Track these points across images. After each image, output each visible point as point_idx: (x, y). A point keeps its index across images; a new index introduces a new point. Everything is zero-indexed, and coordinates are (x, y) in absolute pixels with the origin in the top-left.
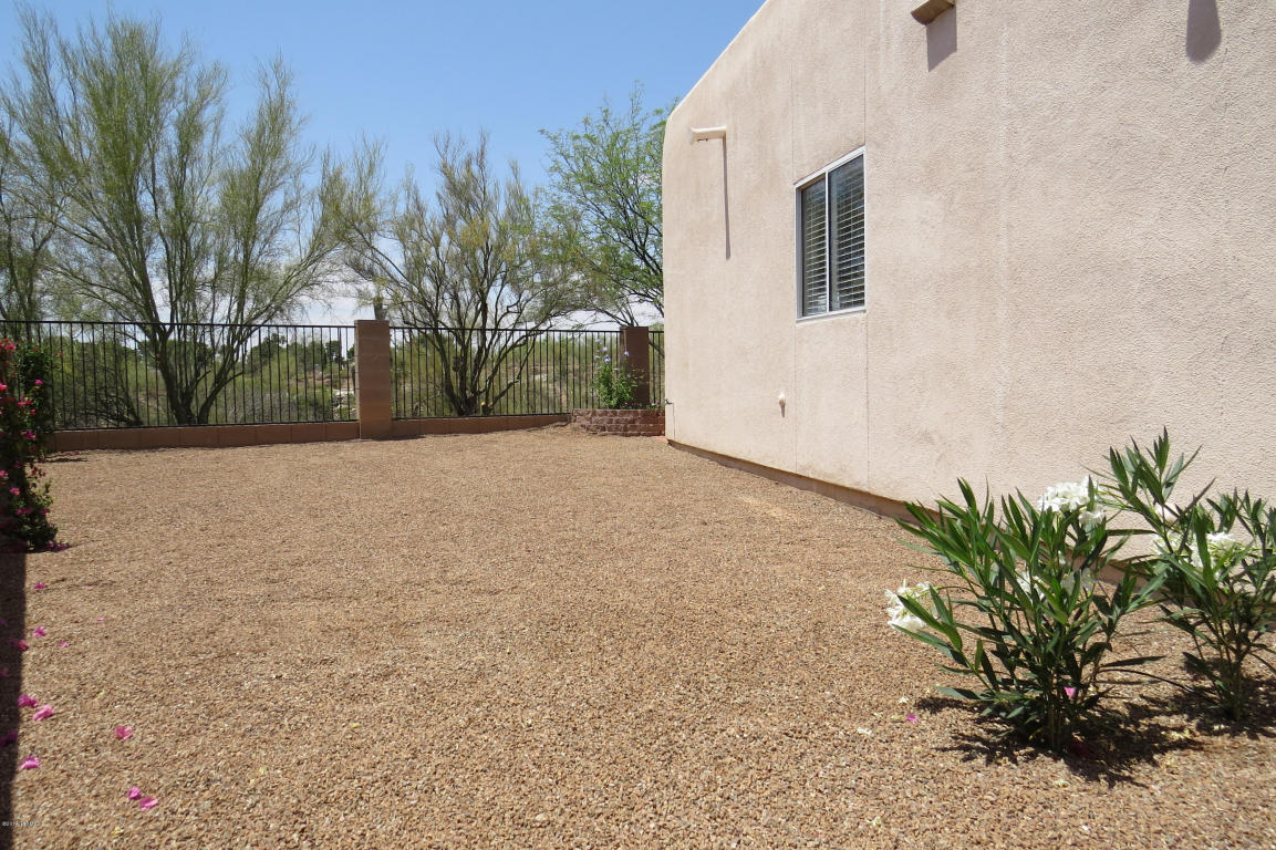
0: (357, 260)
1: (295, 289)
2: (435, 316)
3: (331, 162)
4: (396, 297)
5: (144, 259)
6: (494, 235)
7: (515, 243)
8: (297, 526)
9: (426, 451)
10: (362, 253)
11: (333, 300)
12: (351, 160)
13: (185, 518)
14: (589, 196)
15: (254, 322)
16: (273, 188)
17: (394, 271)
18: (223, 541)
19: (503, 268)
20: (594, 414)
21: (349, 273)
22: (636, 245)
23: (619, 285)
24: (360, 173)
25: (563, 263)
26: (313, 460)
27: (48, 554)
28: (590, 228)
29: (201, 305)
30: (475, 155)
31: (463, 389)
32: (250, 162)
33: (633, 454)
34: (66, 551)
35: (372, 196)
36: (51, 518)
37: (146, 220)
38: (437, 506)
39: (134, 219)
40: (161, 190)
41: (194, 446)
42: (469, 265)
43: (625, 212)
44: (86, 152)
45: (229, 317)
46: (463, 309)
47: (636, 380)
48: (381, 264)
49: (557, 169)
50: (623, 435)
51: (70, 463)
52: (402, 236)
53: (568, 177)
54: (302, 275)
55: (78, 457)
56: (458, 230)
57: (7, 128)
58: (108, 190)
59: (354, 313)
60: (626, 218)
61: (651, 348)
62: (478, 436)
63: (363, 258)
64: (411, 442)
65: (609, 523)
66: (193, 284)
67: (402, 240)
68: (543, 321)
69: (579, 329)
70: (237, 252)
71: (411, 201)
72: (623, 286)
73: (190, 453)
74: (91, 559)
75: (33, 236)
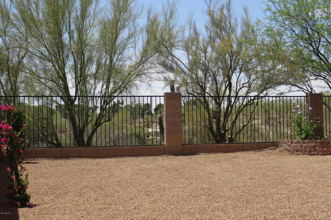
0: (164, 61)
1: (134, 77)
2: (203, 89)
3: (152, 12)
4: (184, 80)
5: (64, 65)
6: (235, 46)
7: (247, 49)
8: (141, 200)
9: (201, 162)
10: (167, 58)
11: (151, 82)
12: (162, 11)
13: (87, 194)
14: (287, 23)
15: (113, 95)
16: (124, 27)
17: (183, 67)
18: (105, 206)
19: (240, 62)
20: (292, 143)
21: (161, 68)
22: (314, 48)
23: (305, 70)
24: (166, 17)
25: (274, 60)
26: (143, 166)
27: (27, 209)
28: (287, 40)
29: (89, 86)
30: (225, 5)
31: (218, 128)
32: (113, 15)
33: (317, 165)
34: (35, 208)
35: (172, 28)
36: (28, 191)
37: (66, 46)
38: (211, 192)
39: (60, 45)
40: (73, 31)
41: (86, 157)
42: (222, 62)
43: (307, 30)
44: (41, 15)
45: (101, 92)
46: (219, 86)
47: (316, 124)
48: (176, 63)
49: (269, 9)
50: (309, 155)
51: (32, 164)
52: (187, 49)
53: (275, 13)
54: (136, 70)
55: (35, 161)
56: (216, 44)
57: (9, 7)
58: (50, 33)
59: (163, 88)
60: (308, 34)
61: (324, 106)
62: (228, 154)
63: (167, 60)
64: (193, 157)
65: (309, 204)
66: (86, 77)
67: (188, 51)
68: (262, 92)
69: (281, 95)
70: (106, 61)
71: (192, 30)
72: (307, 70)
73: (85, 161)
74: (46, 212)
75: (18, 56)
